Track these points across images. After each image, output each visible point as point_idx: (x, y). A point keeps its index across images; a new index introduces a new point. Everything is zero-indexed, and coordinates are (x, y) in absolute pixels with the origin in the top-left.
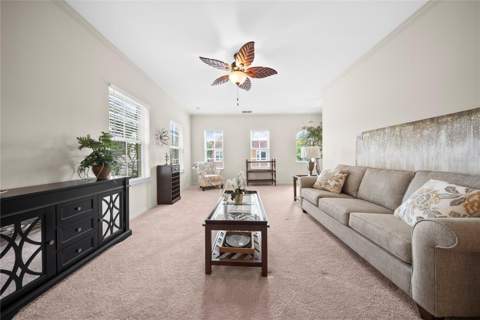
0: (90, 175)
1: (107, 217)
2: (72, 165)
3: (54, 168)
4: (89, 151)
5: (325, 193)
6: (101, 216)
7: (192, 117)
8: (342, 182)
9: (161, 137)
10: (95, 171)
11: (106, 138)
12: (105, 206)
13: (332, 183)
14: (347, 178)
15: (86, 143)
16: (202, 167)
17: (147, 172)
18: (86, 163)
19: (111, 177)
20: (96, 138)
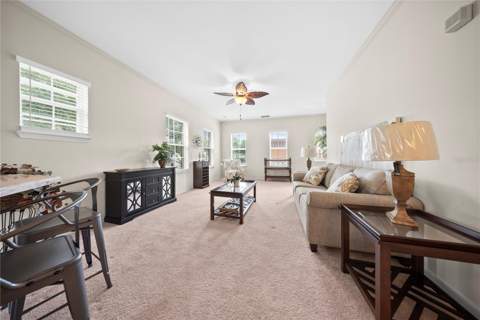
0: (157, 165)
1: (165, 188)
2: (150, 159)
3: (143, 161)
4: (157, 152)
5: (301, 183)
6: (162, 187)
7: (221, 123)
8: (321, 177)
9: (196, 141)
10: (160, 163)
11: (165, 145)
12: (164, 182)
13: (313, 177)
14: (326, 174)
15: (156, 148)
16: (228, 164)
17: (187, 166)
18: (156, 159)
19: (167, 167)
20: (160, 146)
